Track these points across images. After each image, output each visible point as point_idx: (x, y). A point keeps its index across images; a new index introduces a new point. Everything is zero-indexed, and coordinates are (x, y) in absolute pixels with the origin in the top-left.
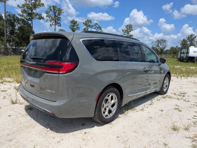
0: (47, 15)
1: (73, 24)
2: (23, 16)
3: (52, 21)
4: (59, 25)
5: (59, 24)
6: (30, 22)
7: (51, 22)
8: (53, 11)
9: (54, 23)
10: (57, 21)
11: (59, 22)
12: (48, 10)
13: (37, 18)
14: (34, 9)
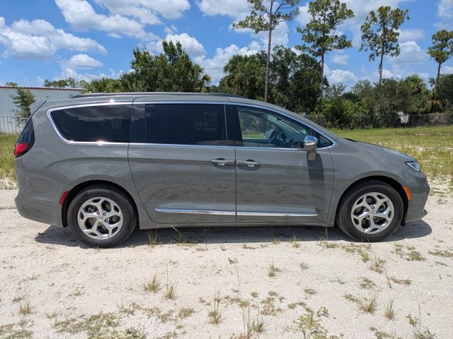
0: (364, 34)
1: (440, 42)
2: (304, 48)
3: (375, 45)
4: (395, 51)
5: (393, 49)
6: (319, 59)
7: (372, 49)
8: (379, 20)
9: (380, 50)
10: (389, 43)
11: (394, 45)
12: (368, 22)
13: (335, 47)
14: (330, 28)
